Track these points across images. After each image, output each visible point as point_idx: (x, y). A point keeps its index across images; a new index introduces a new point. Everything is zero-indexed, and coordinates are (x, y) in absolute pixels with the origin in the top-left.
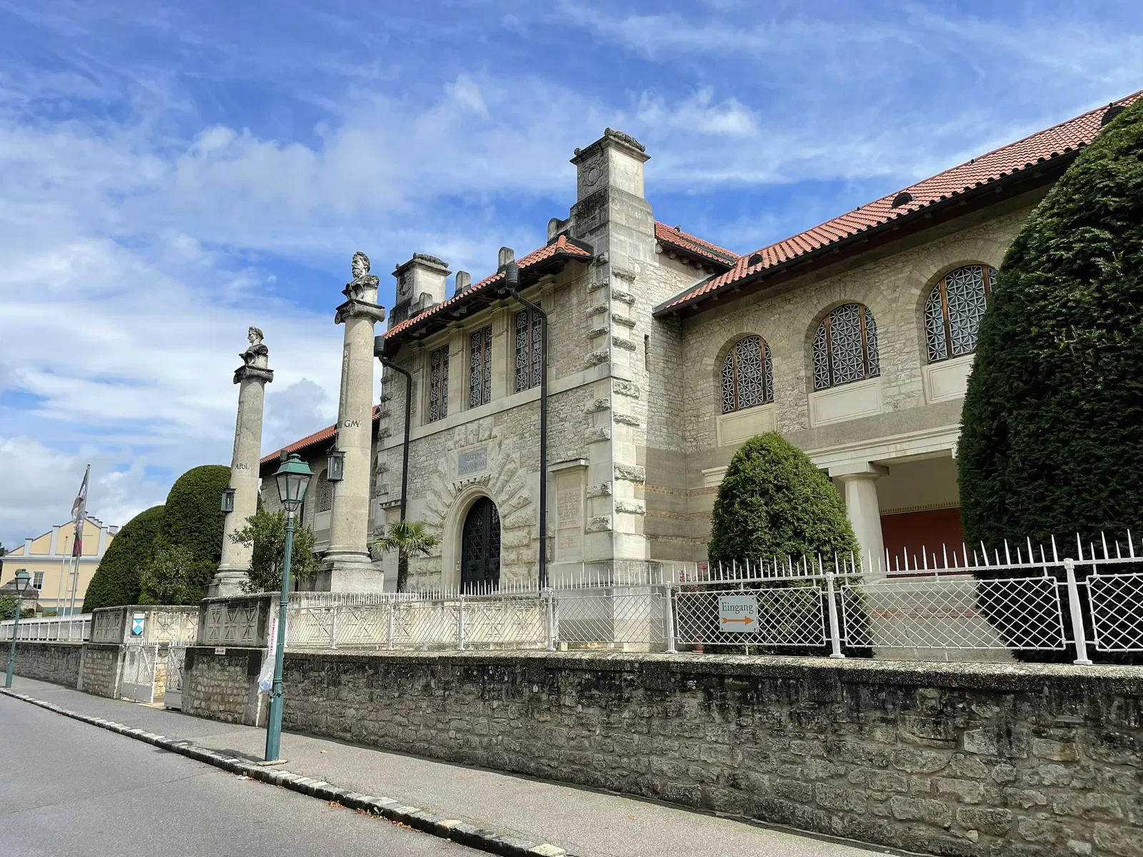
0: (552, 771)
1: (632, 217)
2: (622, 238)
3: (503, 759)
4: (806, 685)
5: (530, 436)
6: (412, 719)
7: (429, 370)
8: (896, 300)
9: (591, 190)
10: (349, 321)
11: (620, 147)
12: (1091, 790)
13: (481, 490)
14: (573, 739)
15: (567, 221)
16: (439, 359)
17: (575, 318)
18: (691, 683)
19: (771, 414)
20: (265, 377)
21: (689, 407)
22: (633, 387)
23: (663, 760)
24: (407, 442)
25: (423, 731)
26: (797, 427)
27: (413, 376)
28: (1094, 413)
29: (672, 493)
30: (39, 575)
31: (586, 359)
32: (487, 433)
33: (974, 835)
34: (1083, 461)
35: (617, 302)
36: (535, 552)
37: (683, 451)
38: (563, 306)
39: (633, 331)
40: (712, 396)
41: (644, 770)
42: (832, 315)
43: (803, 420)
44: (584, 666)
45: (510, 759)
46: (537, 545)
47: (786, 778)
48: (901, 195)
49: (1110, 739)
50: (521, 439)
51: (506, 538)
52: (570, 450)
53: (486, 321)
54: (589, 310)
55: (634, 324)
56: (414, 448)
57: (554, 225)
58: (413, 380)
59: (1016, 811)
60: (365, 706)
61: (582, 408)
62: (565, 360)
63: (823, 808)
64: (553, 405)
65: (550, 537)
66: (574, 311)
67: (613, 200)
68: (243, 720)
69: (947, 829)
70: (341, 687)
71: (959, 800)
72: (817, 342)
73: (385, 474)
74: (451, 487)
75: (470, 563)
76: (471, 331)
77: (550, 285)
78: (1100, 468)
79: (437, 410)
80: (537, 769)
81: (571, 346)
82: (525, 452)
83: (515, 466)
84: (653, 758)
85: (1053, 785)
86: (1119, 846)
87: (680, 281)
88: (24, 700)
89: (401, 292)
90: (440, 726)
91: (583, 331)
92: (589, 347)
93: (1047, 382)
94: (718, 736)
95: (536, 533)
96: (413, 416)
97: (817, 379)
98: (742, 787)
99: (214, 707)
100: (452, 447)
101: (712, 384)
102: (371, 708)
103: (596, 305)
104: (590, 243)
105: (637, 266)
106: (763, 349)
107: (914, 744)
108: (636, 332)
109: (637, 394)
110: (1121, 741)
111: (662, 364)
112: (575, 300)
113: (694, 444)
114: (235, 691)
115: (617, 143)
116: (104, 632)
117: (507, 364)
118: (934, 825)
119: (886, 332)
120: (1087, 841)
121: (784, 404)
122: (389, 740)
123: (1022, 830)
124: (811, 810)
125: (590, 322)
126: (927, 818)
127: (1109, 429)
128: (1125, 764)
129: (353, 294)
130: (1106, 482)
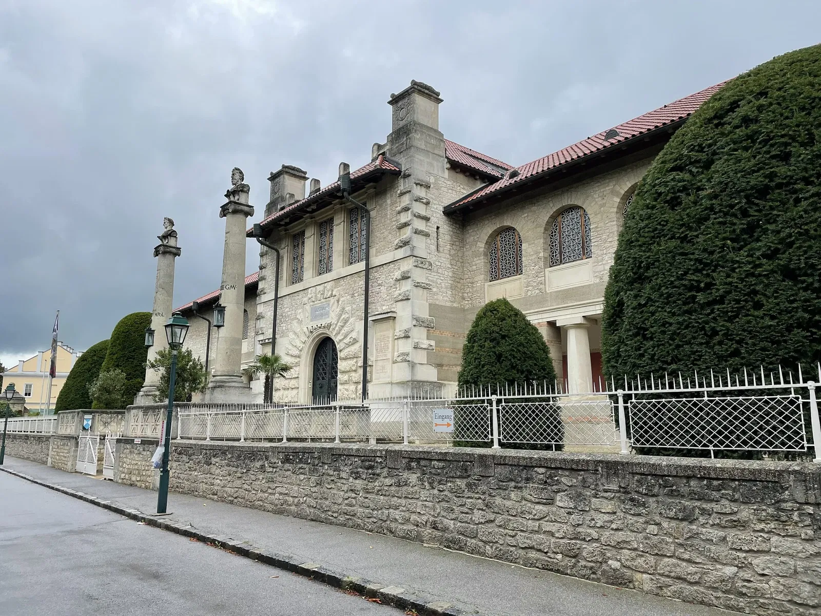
0: (335, 520)
1: (430, 144)
2: (422, 158)
3: (306, 512)
4: (475, 465)
5: (358, 295)
6: (254, 486)
7: (292, 248)
8: (603, 205)
9: (402, 124)
10: (228, 216)
11: (421, 93)
12: (622, 530)
13: (324, 332)
14: (346, 499)
15: (385, 145)
16: (298, 239)
17: (389, 214)
18: (413, 464)
19: (521, 283)
20: (176, 252)
21: (467, 276)
22: (427, 263)
23: (397, 512)
24: (276, 299)
25: (260, 494)
26: (537, 291)
27: (281, 252)
28: (670, 295)
29: (454, 336)
30: (29, 386)
31: (396, 242)
32: (330, 293)
33: (559, 556)
34: (662, 325)
35: (418, 203)
36: (360, 375)
37: (462, 307)
38: (381, 206)
39: (429, 224)
40: (482, 270)
41: (385, 519)
42: (563, 214)
43: (542, 286)
44: (354, 453)
45: (310, 512)
46: (361, 371)
47: (463, 522)
48: (611, 130)
49: (632, 500)
50: (352, 297)
51: (341, 365)
52: (384, 305)
53: (330, 215)
54: (399, 208)
55: (429, 219)
56: (281, 302)
57: (376, 147)
58: (281, 255)
59: (583, 542)
60: (226, 478)
61: (392, 277)
62: (382, 243)
63: (482, 541)
64: (373, 274)
65: (370, 366)
66: (389, 208)
67: (416, 131)
68: (151, 487)
69: (546, 553)
70: (212, 466)
71: (553, 535)
72: (552, 233)
73: (262, 320)
74: (305, 329)
75: (318, 382)
76: (320, 221)
77: (372, 190)
78: (670, 331)
79: (297, 276)
80: (326, 519)
81: (386, 233)
82: (354, 306)
83: (348, 316)
84: (391, 510)
85: (601, 527)
86: (635, 564)
87: (463, 189)
88: (11, 473)
89: (273, 192)
90: (270, 491)
91: (394, 223)
92: (398, 234)
93: (646, 274)
94: (427, 497)
95: (361, 363)
96: (281, 280)
97: (552, 259)
98: (439, 528)
99: (134, 479)
100: (306, 302)
101: (482, 261)
102: (229, 479)
103: (403, 205)
104: (400, 161)
105: (432, 177)
106: (517, 237)
107: (531, 501)
108: (431, 225)
109: (430, 268)
110: (638, 501)
111: (448, 247)
112: (389, 201)
113: (470, 302)
114: (146, 468)
115: (420, 91)
116: (65, 427)
117: (344, 245)
118: (540, 550)
119: (596, 227)
120: (619, 561)
121: (529, 276)
122: (240, 500)
123: (584, 554)
124: (475, 542)
125: (398, 217)
126: (535, 547)
127: (678, 306)
128: (639, 515)
129: (232, 197)
130: (673, 340)
